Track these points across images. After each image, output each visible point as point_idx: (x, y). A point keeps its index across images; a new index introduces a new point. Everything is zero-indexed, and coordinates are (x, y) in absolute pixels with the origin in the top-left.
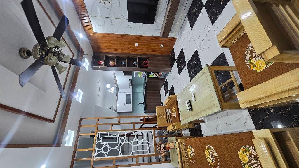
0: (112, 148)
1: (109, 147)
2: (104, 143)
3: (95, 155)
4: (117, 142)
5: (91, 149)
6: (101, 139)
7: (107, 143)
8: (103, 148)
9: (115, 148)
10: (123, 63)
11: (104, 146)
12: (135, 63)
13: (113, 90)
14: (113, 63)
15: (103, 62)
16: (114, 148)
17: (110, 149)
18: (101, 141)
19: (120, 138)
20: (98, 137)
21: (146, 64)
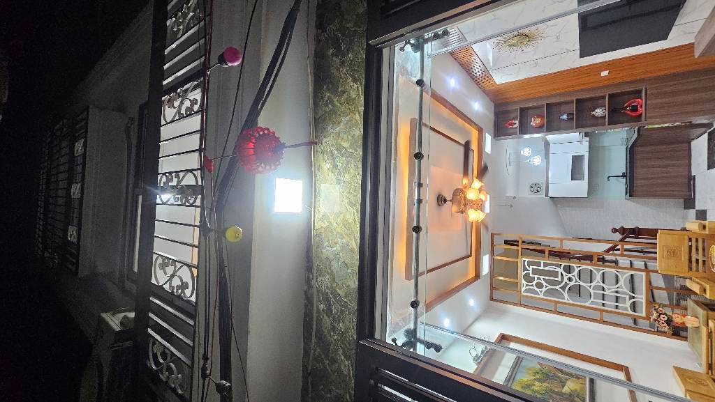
0: (550, 287)
1: (545, 284)
2: (536, 276)
3: (523, 289)
4: (559, 279)
5: (515, 281)
6: (531, 269)
7: (542, 277)
8: (534, 283)
9: (557, 287)
10: (565, 117)
11: (536, 281)
12: (599, 112)
13: (537, 160)
14: (538, 121)
15: (516, 122)
16: (555, 287)
17: (546, 287)
18: (531, 272)
19: (564, 273)
20: (524, 265)
21: (635, 109)
